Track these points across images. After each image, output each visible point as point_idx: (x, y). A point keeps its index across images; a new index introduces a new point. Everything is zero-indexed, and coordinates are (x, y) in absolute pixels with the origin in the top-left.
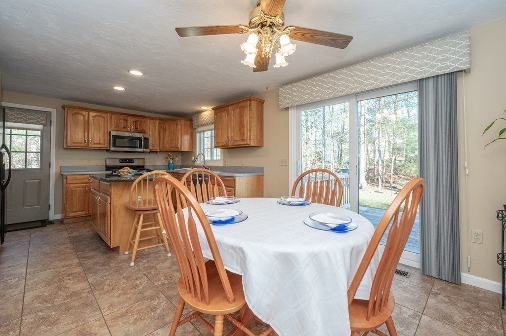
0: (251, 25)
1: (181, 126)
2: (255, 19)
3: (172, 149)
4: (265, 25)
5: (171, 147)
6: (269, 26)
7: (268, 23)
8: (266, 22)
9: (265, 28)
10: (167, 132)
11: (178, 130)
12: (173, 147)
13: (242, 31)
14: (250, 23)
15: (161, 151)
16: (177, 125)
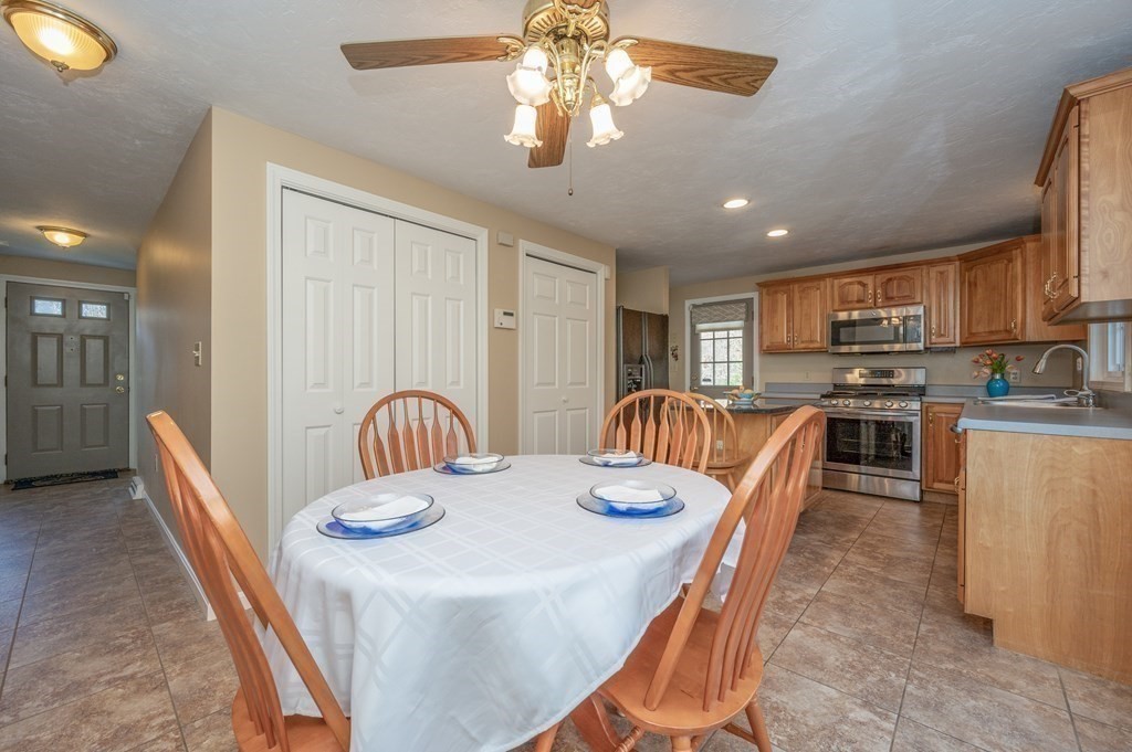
0: (529, 36)
1: (1024, 264)
2: (538, 18)
3: (994, 337)
4: (565, 36)
5: (991, 333)
6: (574, 37)
7: (571, 30)
8: (566, 27)
9: (564, 42)
10: (980, 290)
11: (1014, 277)
12: (997, 332)
13: (505, 53)
14: (526, 30)
15: (967, 345)
16: (1010, 261)
